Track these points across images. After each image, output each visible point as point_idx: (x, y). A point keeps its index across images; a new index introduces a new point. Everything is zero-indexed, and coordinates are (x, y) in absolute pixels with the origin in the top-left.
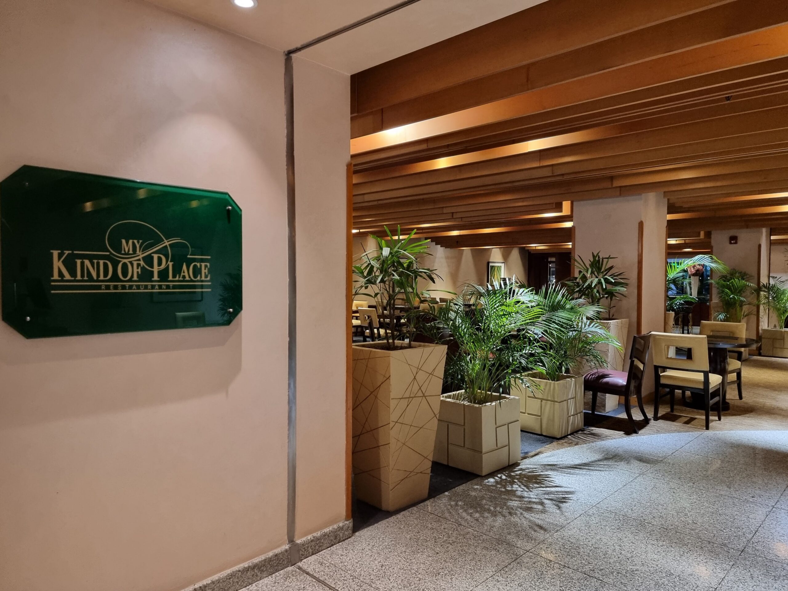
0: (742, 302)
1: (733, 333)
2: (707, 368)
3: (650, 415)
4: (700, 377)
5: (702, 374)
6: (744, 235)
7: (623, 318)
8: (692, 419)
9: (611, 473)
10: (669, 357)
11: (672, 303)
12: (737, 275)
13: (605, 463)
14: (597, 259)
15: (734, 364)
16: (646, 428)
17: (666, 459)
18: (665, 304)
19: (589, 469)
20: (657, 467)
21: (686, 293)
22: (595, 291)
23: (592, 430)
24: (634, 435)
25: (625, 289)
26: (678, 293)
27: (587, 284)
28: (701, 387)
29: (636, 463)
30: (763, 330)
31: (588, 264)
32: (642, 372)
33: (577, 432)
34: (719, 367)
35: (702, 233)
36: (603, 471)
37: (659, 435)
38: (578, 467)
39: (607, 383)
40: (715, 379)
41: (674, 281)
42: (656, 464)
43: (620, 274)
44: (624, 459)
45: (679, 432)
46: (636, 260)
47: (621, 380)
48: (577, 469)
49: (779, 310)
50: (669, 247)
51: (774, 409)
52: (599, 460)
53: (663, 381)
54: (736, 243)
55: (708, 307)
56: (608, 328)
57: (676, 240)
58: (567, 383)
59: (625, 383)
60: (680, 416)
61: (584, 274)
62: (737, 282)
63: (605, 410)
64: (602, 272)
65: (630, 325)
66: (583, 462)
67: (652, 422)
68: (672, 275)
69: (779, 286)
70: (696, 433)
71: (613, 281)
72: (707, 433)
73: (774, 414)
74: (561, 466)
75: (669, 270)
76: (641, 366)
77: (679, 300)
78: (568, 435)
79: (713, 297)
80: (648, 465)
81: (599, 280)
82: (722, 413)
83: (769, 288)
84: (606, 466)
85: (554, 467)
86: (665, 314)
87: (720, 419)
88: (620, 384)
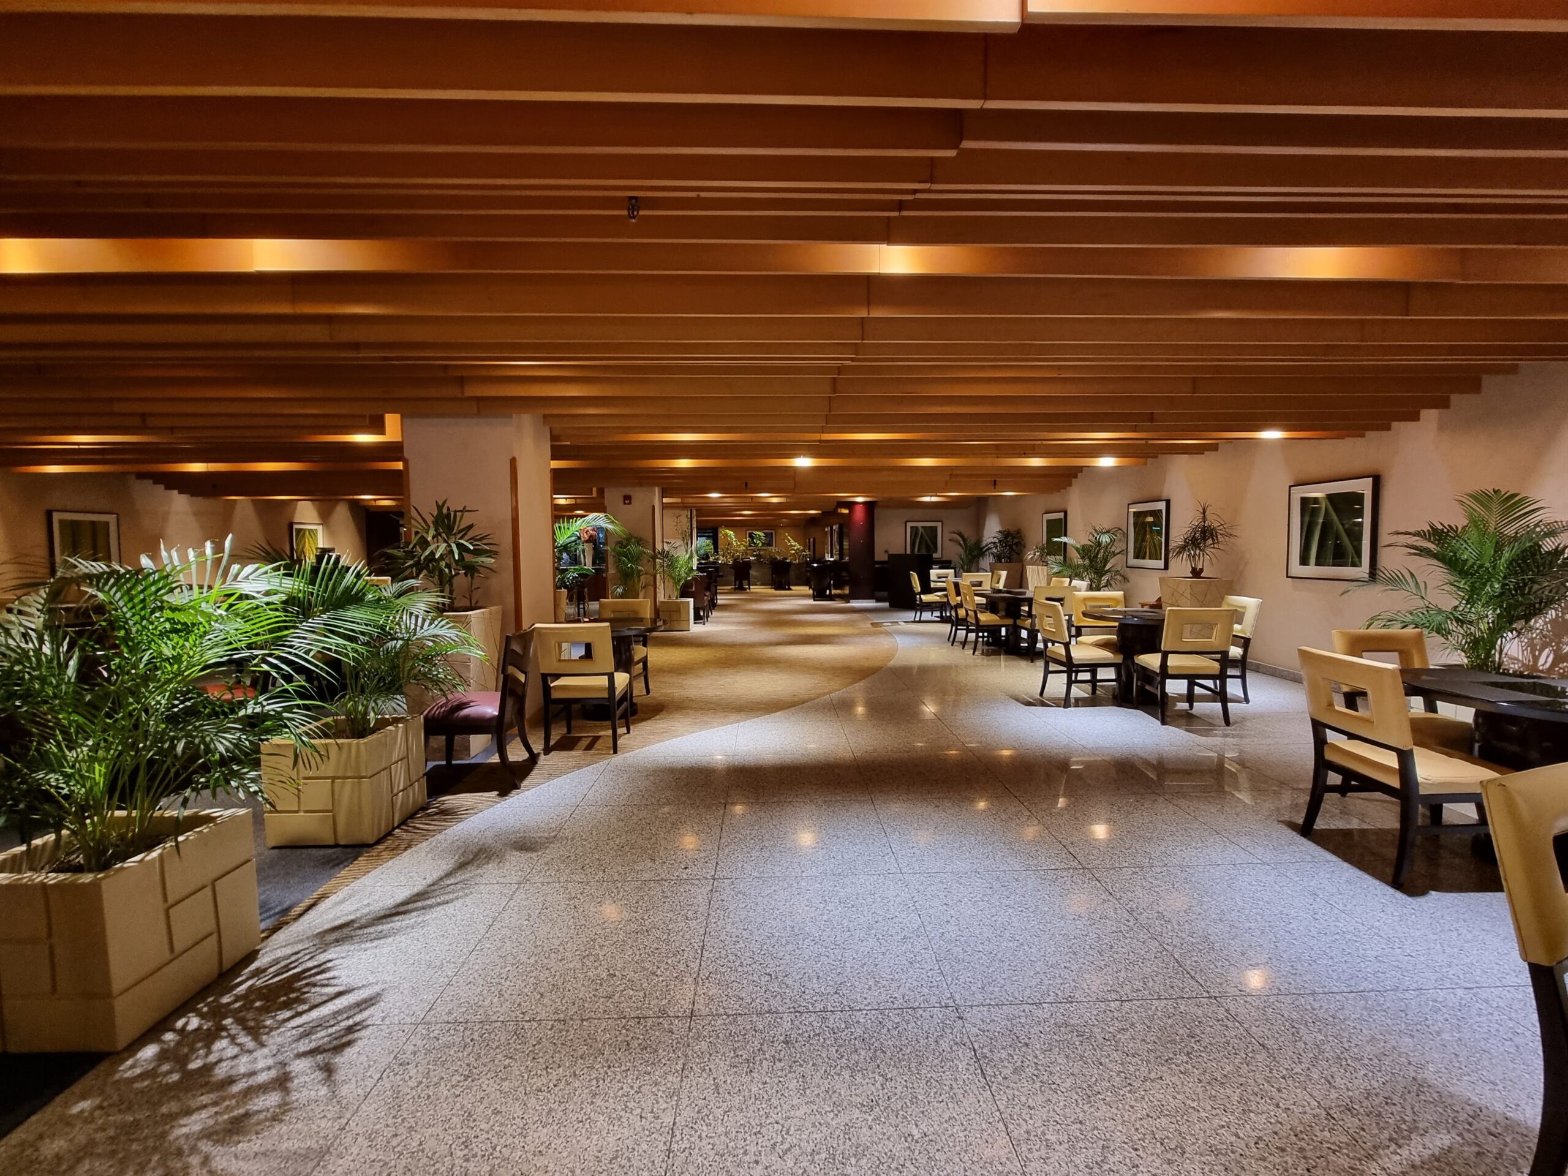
0: (640, 571)
1: (636, 612)
2: (610, 666)
3: (537, 747)
4: (604, 681)
5: (606, 677)
6: (638, 494)
7: (493, 605)
8: (596, 739)
9: (468, 900)
10: (562, 658)
11: (563, 578)
12: (633, 540)
13: (459, 877)
14: (445, 511)
15: (639, 651)
16: (533, 772)
17: (563, 830)
18: (554, 579)
19: (423, 908)
20: (549, 854)
21: (580, 564)
22: (443, 564)
23: (443, 802)
24: (514, 792)
25: (493, 560)
26: (571, 564)
27: (427, 553)
28: (606, 695)
29: (515, 858)
30: (662, 602)
31: (430, 520)
32: (524, 685)
33: (412, 816)
34: (624, 657)
35: (594, 490)
36: (452, 901)
37: (551, 782)
38: (402, 909)
39: (467, 718)
40: (621, 679)
41: (565, 548)
42: (547, 847)
43: (483, 538)
44: (493, 855)
45: (579, 768)
46: (509, 516)
47: (490, 709)
48: (397, 918)
49: (673, 578)
50: (556, 508)
51: (683, 701)
52: (448, 875)
53: (555, 695)
54: (630, 503)
55: (605, 579)
56: (466, 623)
57: (566, 498)
58: (386, 736)
59: (496, 713)
60: (580, 738)
61: (422, 537)
62: (633, 548)
63: (469, 755)
64: (455, 534)
65: (504, 614)
66: (415, 890)
67: (543, 760)
68: (561, 540)
69: (672, 552)
70: (601, 765)
71: (472, 548)
72: (617, 759)
73: (684, 708)
74: (363, 921)
75: (558, 533)
76: (522, 678)
77: (571, 575)
78: (394, 829)
79: (610, 566)
80: (534, 855)
81: (449, 546)
82: (631, 719)
83: (664, 555)
84: (459, 886)
85: (345, 931)
86: (555, 592)
87: (628, 732)
88: (488, 716)
